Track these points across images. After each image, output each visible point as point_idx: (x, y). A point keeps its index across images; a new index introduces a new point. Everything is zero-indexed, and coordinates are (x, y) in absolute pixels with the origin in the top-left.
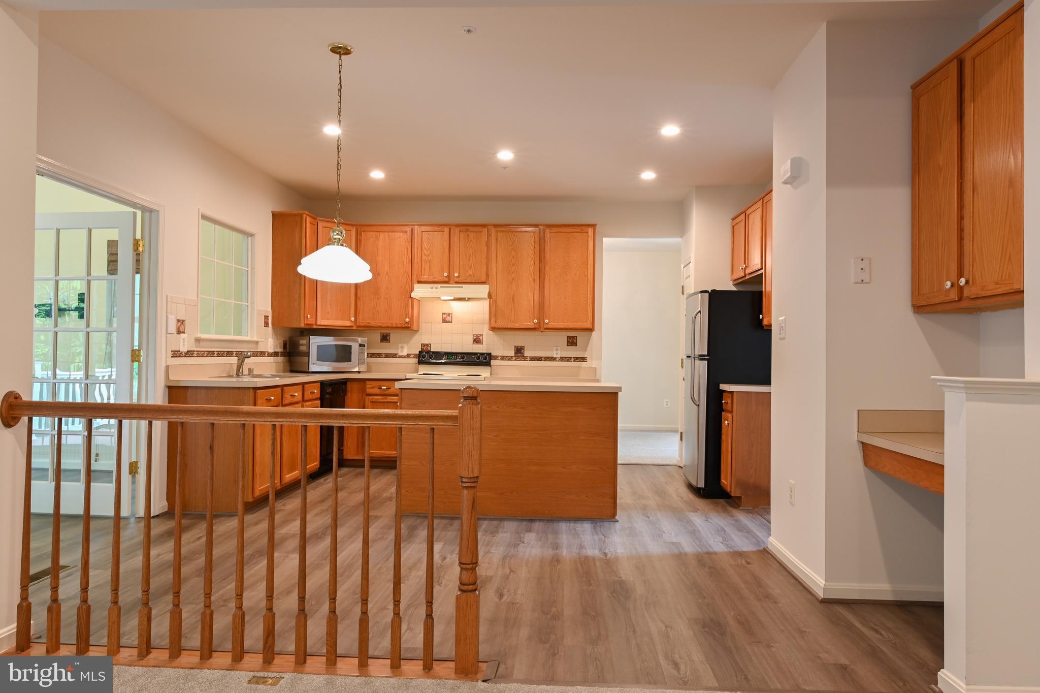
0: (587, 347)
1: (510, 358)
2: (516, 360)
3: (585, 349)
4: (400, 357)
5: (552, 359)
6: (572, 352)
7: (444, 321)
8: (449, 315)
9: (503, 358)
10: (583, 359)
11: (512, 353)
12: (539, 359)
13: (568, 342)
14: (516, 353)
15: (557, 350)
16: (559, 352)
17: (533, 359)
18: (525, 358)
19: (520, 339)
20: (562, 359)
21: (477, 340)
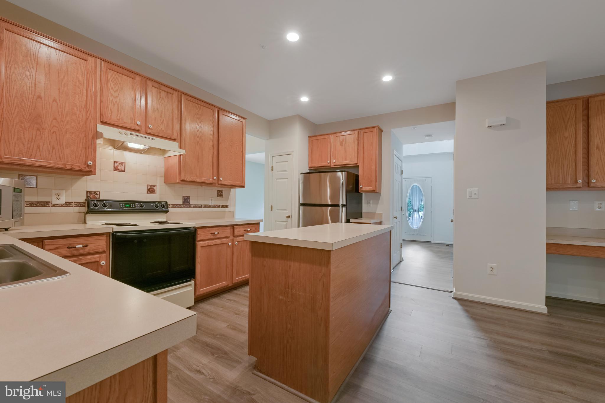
0: (228, 198)
1: (179, 206)
2: (183, 207)
3: (227, 199)
4: (54, 205)
5: (208, 206)
6: (220, 202)
7: (116, 169)
8: (121, 164)
9: (174, 206)
10: (226, 206)
11: (181, 202)
12: (200, 206)
13: (218, 194)
14: (183, 202)
15: (212, 200)
16: (213, 201)
17: (196, 206)
18: (190, 206)
19: (187, 191)
20: (215, 206)
21: (151, 190)
